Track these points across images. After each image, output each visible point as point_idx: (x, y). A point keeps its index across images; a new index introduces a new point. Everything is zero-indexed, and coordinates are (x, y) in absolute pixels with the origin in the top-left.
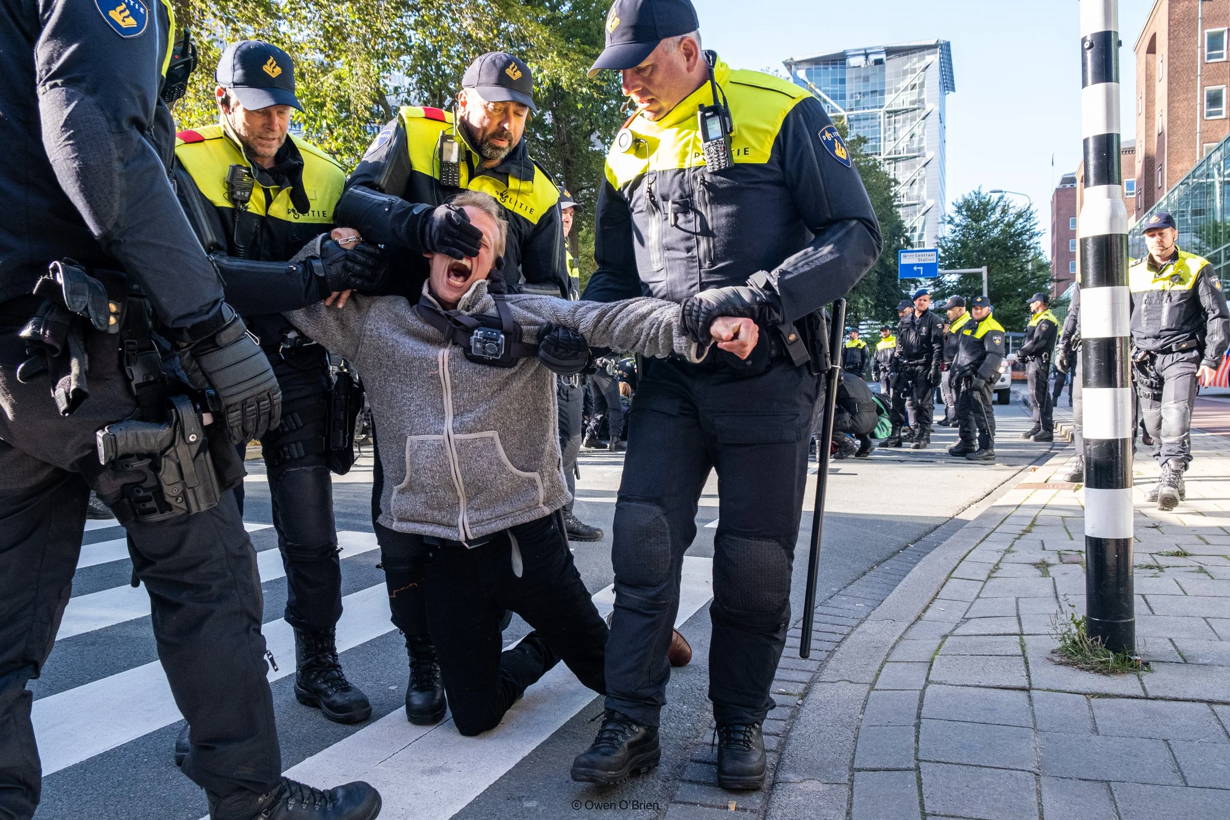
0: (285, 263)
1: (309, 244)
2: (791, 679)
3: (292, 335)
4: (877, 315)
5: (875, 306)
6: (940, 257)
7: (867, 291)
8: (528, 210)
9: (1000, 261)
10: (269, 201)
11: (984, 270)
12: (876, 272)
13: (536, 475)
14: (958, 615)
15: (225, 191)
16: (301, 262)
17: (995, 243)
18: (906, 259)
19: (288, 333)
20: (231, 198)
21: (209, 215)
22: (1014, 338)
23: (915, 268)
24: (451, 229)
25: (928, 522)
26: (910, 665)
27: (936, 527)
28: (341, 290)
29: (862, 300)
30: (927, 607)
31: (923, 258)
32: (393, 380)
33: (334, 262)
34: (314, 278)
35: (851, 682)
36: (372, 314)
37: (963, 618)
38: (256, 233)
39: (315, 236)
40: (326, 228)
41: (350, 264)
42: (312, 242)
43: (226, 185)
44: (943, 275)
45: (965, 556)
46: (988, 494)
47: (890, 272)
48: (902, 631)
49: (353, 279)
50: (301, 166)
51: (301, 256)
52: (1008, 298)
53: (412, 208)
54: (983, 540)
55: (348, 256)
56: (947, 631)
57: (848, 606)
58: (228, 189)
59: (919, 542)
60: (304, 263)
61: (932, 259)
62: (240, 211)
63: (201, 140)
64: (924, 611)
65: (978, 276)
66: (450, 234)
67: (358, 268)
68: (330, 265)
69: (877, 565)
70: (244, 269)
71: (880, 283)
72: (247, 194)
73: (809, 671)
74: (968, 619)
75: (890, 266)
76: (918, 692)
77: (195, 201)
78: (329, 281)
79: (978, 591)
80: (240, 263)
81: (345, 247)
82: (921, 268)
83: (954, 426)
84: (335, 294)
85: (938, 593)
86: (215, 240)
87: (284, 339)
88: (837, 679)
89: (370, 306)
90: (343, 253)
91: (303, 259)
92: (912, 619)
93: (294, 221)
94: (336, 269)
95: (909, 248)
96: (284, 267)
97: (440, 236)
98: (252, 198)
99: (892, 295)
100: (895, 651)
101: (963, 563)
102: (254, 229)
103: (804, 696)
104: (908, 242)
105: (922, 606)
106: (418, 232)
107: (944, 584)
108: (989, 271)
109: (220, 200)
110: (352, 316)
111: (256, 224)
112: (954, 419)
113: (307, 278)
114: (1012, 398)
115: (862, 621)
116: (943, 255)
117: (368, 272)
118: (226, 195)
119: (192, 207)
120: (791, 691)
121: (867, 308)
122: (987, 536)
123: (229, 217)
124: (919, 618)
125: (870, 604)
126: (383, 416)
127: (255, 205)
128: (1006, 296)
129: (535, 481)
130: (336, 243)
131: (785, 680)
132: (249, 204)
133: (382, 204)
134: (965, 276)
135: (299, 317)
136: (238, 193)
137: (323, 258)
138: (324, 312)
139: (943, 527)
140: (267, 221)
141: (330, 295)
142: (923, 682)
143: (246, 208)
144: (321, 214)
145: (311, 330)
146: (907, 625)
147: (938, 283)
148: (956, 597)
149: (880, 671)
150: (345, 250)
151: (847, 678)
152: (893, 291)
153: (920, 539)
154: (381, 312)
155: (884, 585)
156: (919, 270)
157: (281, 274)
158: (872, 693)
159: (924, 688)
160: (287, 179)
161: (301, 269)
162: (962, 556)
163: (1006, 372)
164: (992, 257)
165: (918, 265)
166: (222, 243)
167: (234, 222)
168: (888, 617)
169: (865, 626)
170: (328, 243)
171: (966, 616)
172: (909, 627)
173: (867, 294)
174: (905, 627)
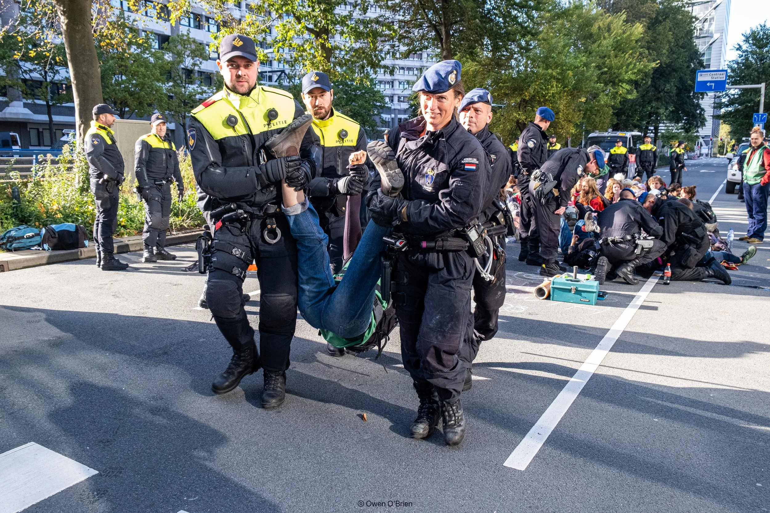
6: (729, 75)
7: (668, 100)
11: (762, 86)
12: (676, 86)
18: (701, 77)
23: (708, 84)
29: (663, 107)
31: (715, 76)
44: (729, 89)
61: (722, 77)
65: (757, 91)
71: (678, 95)
75: (688, 82)
82: (713, 84)
95: (702, 69)
99: (686, 104)
104: (701, 64)
108: (766, 86)
116: (731, 74)
121: (667, 113)
134: (745, 91)
152: (687, 100)
156: (711, 86)
165: (711, 82)
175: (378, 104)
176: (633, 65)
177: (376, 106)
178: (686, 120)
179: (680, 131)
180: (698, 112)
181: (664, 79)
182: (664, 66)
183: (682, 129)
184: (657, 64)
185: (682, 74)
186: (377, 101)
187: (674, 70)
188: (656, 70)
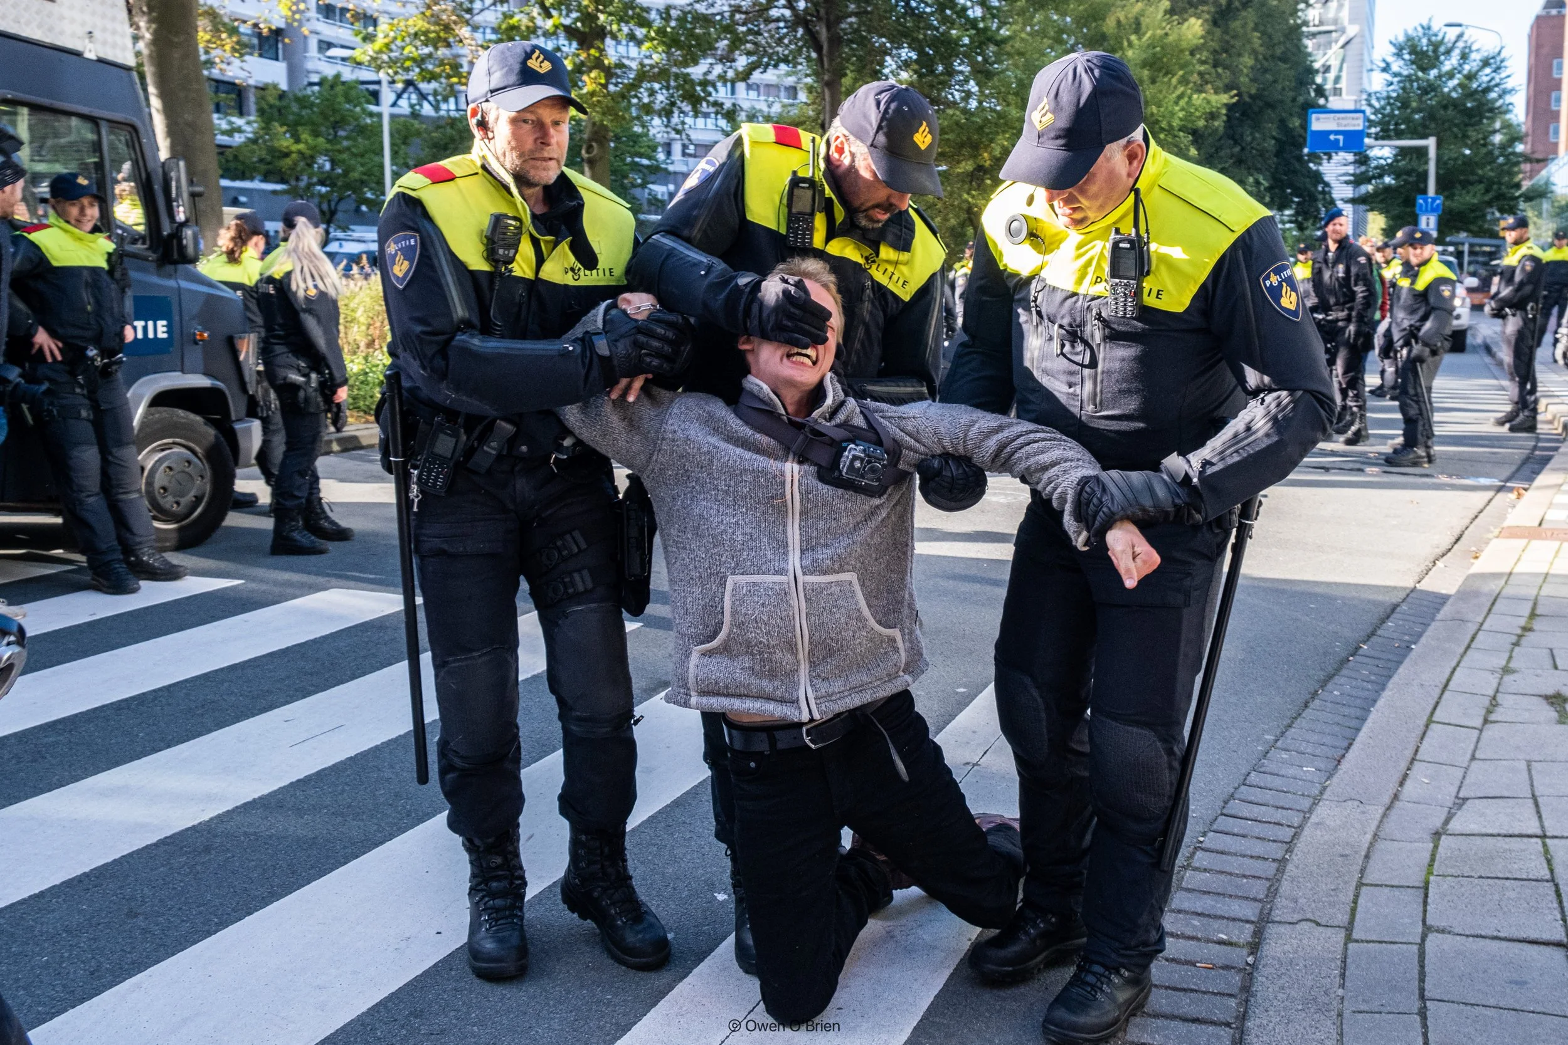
0: (557, 341)
1: (590, 315)
2: (1232, 915)
3: (568, 442)
4: (1272, 199)
5: (1269, 189)
6: (1369, 121)
7: (1259, 166)
8: (901, 282)
9: (1455, 130)
10: (540, 260)
11: (1431, 143)
12: (1274, 138)
13: (896, 633)
14: (1447, 795)
15: (482, 248)
16: (577, 339)
17: (1448, 103)
18: (1319, 123)
19: (564, 439)
20: (491, 254)
21: (460, 283)
22: (1471, 245)
23: (1332, 137)
24: (792, 310)
25: (1380, 598)
26: (1397, 892)
27: (1395, 607)
28: (632, 375)
29: (1251, 179)
30: (1405, 776)
31: (1344, 122)
32: (704, 499)
33: (622, 336)
34: (596, 360)
35: (1318, 924)
36: (675, 411)
37: (1457, 797)
38: (520, 305)
39: (597, 304)
40: (611, 292)
41: (642, 338)
42: (593, 311)
43: (485, 241)
44: (1371, 147)
45: (1448, 681)
46: (1458, 540)
47: (1293, 137)
48: (1376, 823)
49: (648, 360)
50: (581, 206)
51: (578, 331)
52: (1466, 184)
53: (735, 277)
54: (1468, 647)
55: (641, 329)
56: (1437, 823)
57: (1291, 771)
58: (487, 245)
59: (1374, 639)
60: (582, 340)
61: (1356, 124)
62: (501, 274)
63: (451, 178)
64: (1401, 784)
65: (1422, 152)
66: (791, 317)
67: (656, 344)
68: (616, 341)
69: (1322, 687)
70: (503, 351)
71: (1278, 154)
72: (512, 252)
73: (1255, 900)
74: (1465, 799)
75: (1293, 129)
76: (1415, 948)
77: (444, 263)
78: (615, 362)
79: (1472, 747)
80: (499, 344)
81: (636, 317)
82: (1341, 138)
83: (1393, 399)
84: (624, 382)
85: (1417, 751)
86: (467, 315)
87: (560, 448)
88: (1296, 917)
89: (672, 401)
90: (633, 324)
91: (580, 336)
92: (1386, 800)
93: (572, 283)
94: (622, 348)
95: (1322, 104)
96: (556, 347)
97: (776, 320)
98: (518, 257)
99: (1295, 172)
100: (1371, 862)
101: (1447, 694)
102: (517, 298)
103: (1254, 947)
104: (1320, 92)
105: (1396, 777)
106: (741, 308)
107: (1424, 733)
108: (1439, 145)
109: (477, 262)
110: (648, 411)
111: (521, 291)
112: (1394, 388)
113: (587, 361)
114: (1469, 340)
115: (1316, 801)
116: (1373, 117)
117: (667, 349)
118: (485, 254)
119: (439, 271)
120: (1234, 939)
121: (1259, 191)
122: (1473, 638)
123: (485, 284)
124: (1396, 797)
125: (1322, 766)
126: (685, 548)
127: (522, 266)
128: (1460, 182)
129: (895, 641)
130: (624, 312)
131: (1223, 918)
132: (514, 266)
133: (697, 265)
134: (1403, 152)
135: (572, 414)
136: (501, 251)
137: (606, 333)
138: (608, 408)
139: (1404, 607)
140: (536, 286)
141: (617, 383)
142: (1419, 929)
143: (511, 271)
144: (607, 273)
145: (589, 434)
146: (1381, 811)
147: (1363, 159)
148: (1443, 757)
149: (1355, 902)
150: (636, 321)
151: (1309, 916)
152: (1297, 166)
153: (1373, 633)
154: (687, 408)
155: (1337, 728)
156: (1337, 141)
157: (552, 357)
158: (1351, 946)
159: (1423, 940)
160: (563, 227)
161: (579, 349)
162: (1444, 681)
163: (1462, 306)
164: (1443, 123)
165: (1337, 133)
166: (476, 321)
167: (491, 289)
168: (1353, 796)
169: (1322, 812)
170: (614, 312)
171: (1461, 795)
172: (1384, 815)
173: (1259, 171)
174: (1378, 816)
175: (645, 162)
176: (1186, 99)
177: (636, 167)
178: (1298, 203)
179: (1288, 226)
180: (1320, 189)
181: (1249, 122)
182: (1247, 99)
183: (1291, 222)
184: (1232, 97)
185: (1284, 114)
186: (641, 156)
187: (1270, 105)
188: (1230, 108)
